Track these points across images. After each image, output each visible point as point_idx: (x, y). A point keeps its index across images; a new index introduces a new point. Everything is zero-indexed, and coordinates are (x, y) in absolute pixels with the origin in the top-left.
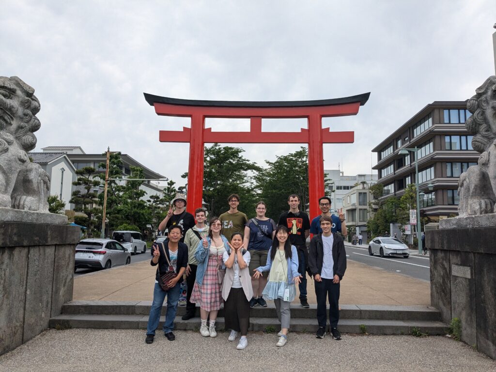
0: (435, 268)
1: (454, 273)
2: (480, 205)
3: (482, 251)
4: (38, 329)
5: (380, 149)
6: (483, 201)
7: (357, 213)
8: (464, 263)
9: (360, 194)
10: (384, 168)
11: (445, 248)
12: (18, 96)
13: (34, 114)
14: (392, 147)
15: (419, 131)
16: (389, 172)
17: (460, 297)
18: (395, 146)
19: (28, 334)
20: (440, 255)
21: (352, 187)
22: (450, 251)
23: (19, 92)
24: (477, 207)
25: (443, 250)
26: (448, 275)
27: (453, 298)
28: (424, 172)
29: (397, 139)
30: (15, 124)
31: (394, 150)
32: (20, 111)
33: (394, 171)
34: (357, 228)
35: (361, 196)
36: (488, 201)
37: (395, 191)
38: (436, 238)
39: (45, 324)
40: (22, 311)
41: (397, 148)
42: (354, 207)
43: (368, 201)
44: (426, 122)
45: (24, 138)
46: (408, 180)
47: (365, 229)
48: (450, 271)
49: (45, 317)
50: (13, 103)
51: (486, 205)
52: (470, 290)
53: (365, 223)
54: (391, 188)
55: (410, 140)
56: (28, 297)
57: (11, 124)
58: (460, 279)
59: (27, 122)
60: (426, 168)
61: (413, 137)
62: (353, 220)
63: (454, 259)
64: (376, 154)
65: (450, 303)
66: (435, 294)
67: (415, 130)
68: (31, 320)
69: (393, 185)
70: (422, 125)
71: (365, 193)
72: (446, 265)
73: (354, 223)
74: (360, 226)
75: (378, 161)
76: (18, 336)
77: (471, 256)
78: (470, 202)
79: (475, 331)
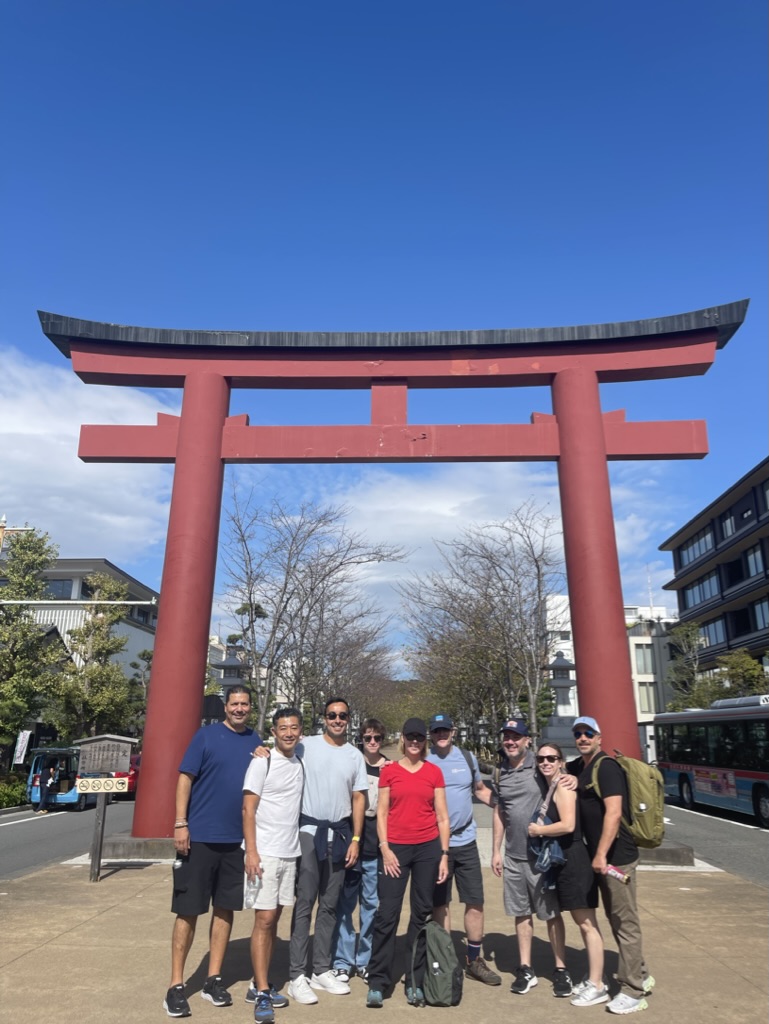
5: (678, 545)
9: (637, 646)
14: (709, 537)
18: (718, 535)
29: (723, 518)
31: (715, 543)
35: (641, 653)
37: (727, 640)
41: (723, 537)
43: (657, 666)
55: (758, 515)
64: (670, 553)
69: (720, 623)
75: (676, 570)
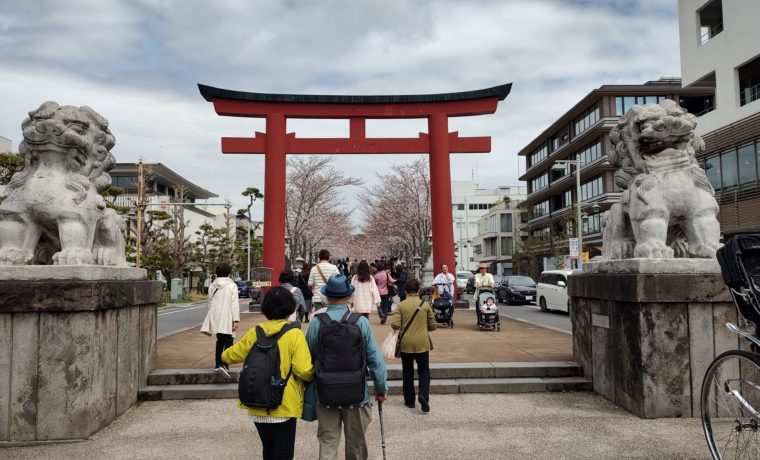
0: (577, 318)
1: (594, 323)
2: (622, 248)
3: (618, 298)
4: (129, 401)
5: (529, 152)
6: (625, 244)
7: (499, 242)
8: (603, 313)
9: (502, 215)
10: (535, 178)
11: (586, 296)
12: (91, 130)
13: (108, 150)
14: (546, 149)
15: (583, 127)
16: (542, 183)
17: (599, 349)
18: (550, 148)
19: (121, 407)
20: (582, 303)
21: (491, 206)
22: (591, 299)
23: (92, 126)
24: (619, 250)
25: (584, 298)
26: (589, 326)
27: (594, 349)
28: (589, 184)
29: (553, 138)
30: (89, 163)
31: (549, 153)
32: (95, 147)
33: (549, 182)
34: (499, 265)
35: (504, 219)
36: (630, 243)
37: (550, 212)
38: (578, 284)
39: (134, 397)
40: (114, 382)
41: (553, 150)
42: (494, 235)
43: (513, 227)
44: (592, 114)
45: (98, 179)
46: (568, 195)
47: (510, 265)
48: (591, 321)
49: (134, 387)
50: (87, 139)
51: (628, 247)
52: (609, 341)
53: (510, 257)
54: (546, 206)
55: (570, 139)
56: (120, 366)
57: (84, 165)
58: (599, 330)
59: (102, 160)
60: (592, 180)
61: (575, 135)
62: (493, 254)
63: (595, 308)
64: (524, 157)
65: (590, 355)
66: (577, 347)
67: (577, 125)
68: (122, 392)
69: (547, 202)
70: (587, 118)
71: (509, 215)
72: (587, 315)
73: (493, 258)
74: (502, 262)
75: (527, 168)
76: (112, 410)
77: (610, 304)
78: (613, 244)
79: (613, 384)
